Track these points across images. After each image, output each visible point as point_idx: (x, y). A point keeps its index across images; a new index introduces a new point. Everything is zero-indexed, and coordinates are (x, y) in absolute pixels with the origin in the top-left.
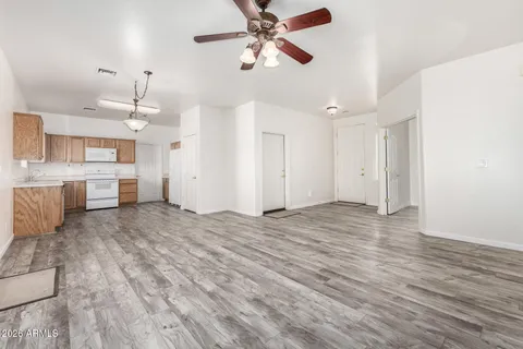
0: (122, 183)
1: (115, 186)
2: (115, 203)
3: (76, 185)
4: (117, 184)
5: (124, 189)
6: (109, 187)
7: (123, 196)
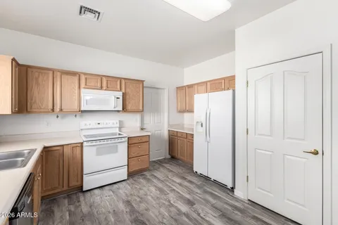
0: (132, 142)
1: (123, 148)
2: (123, 174)
3: (67, 151)
4: (126, 145)
5: (135, 150)
6: (114, 150)
7: (133, 162)
